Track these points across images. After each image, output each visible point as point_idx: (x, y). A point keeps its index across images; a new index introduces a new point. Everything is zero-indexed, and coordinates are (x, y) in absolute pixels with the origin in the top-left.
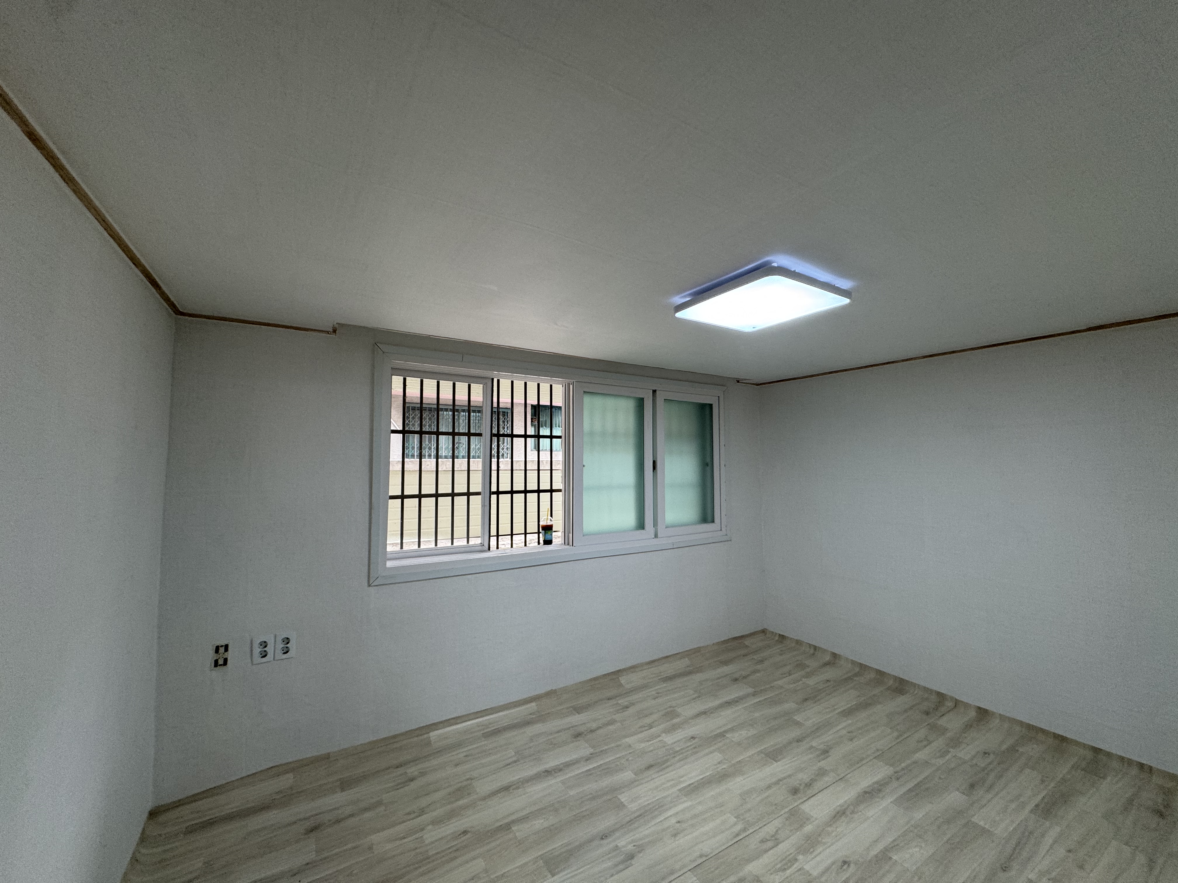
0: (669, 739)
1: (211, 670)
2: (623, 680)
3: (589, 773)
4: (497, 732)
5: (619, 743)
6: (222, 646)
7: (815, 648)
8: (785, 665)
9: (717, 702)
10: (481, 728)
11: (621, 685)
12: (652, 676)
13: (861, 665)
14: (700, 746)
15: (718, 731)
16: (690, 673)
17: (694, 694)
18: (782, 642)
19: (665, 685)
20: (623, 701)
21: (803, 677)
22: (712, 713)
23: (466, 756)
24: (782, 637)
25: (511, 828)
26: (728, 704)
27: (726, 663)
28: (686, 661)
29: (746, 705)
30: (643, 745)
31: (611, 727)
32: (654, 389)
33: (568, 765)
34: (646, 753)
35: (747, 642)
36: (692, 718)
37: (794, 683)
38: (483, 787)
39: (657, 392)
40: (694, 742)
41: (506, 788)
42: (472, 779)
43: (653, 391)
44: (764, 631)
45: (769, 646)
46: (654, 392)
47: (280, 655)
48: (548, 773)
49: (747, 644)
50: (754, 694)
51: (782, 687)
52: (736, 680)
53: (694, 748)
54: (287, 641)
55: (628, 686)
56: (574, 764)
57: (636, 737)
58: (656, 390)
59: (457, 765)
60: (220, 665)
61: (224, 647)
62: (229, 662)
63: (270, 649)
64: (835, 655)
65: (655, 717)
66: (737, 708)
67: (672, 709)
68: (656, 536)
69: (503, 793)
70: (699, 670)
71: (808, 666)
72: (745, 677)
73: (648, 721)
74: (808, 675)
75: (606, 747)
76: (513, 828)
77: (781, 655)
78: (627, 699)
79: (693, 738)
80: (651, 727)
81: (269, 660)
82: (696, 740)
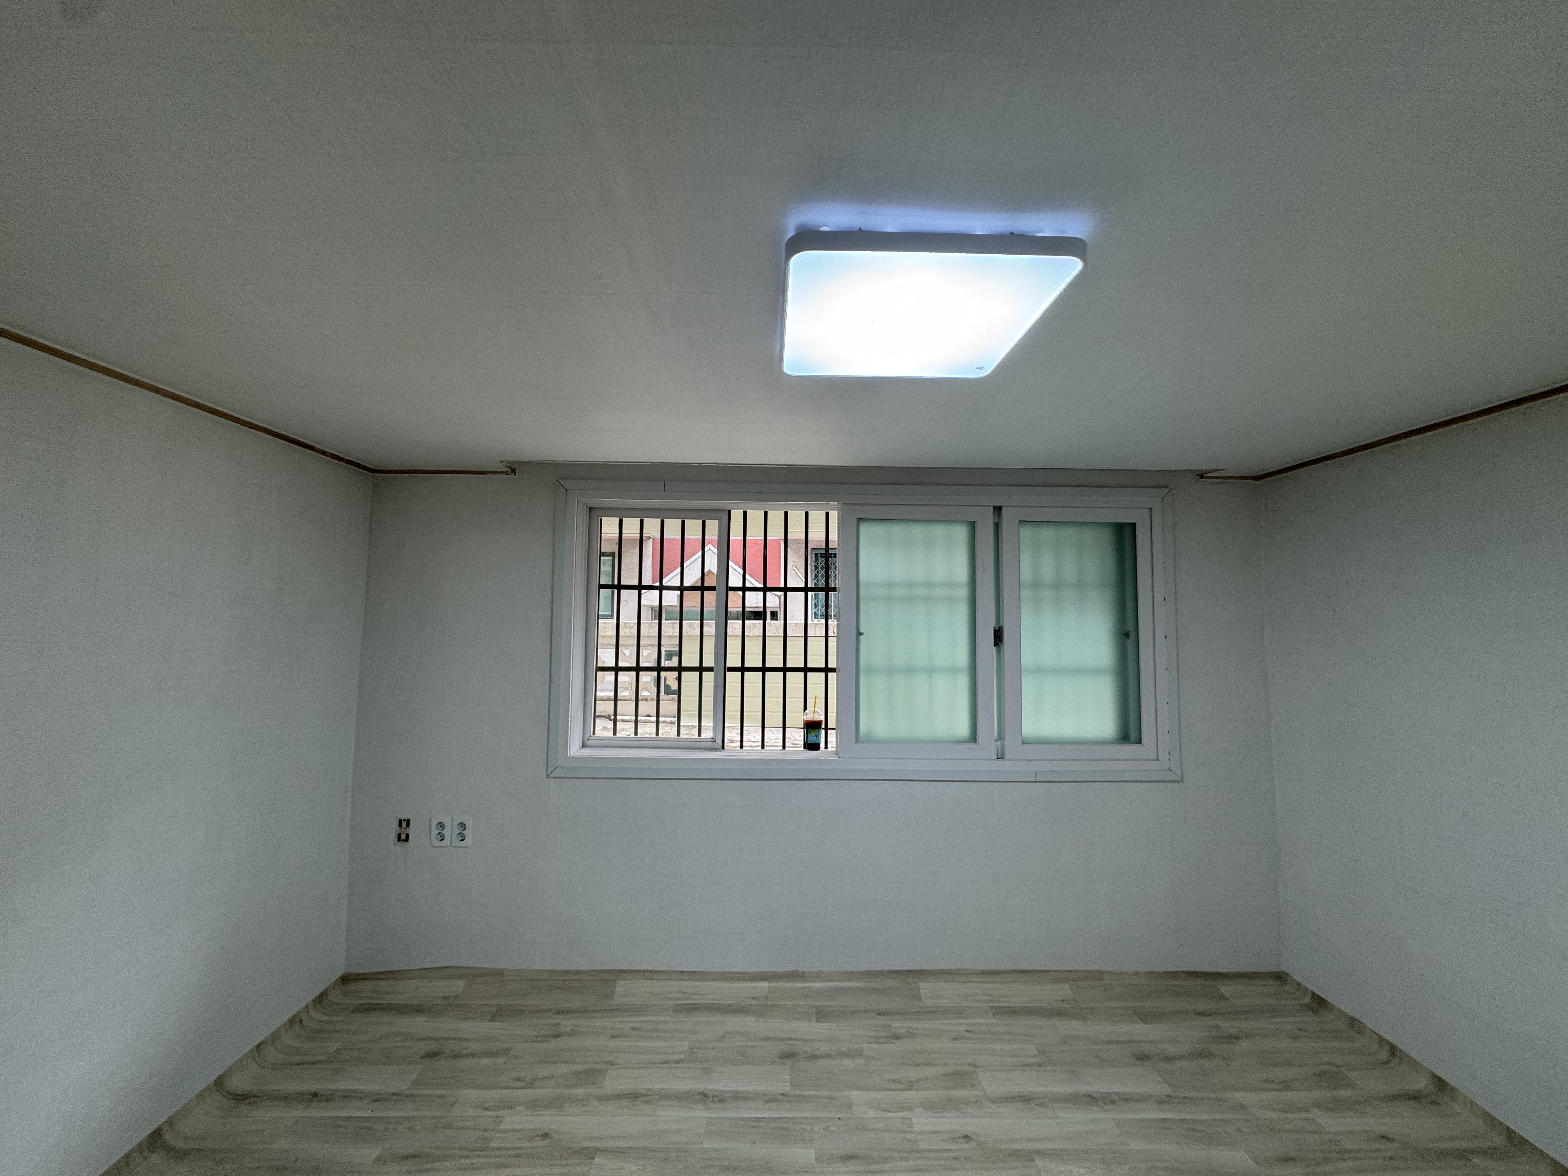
0: (922, 1122)
1: (395, 844)
2: (925, 987)
3: (756, 1124)
4: (694, 1009)
5: (837, 1094)
6: (404, 820)
7: (1393, 1050)
8: (1289, 1064)
9: (1070, 1088)
10: (681, 995)
11: (918, 997)
12: (982, 998)
13: (1510, 1134)
14: (968, 1159)
15: (1025, 1146)
16: (1060, 1014)
17: (1035, 1056)
18: (1314, 1011)
19: (994, 1021)
20: (899, 1025)
21: (1318, 1105)
22: (1042, 1105)
23: (633, 1029)
24: (1319, 1003)
25: (594, 1158)
26: (1092, 1099)
27: (1143, 1016)
28: (1065, 990)
29: (1126, 1116)
30: (871, 1113)
31: (846, 1062)
32: (997, 504)
33: (737, 1097)
34: (864, 1129)
35: (1226, 989)
36: (993, 1101)
37: (1284, 1111)
38: (614, 1082)
39: (1003, 509)
40: (966, 1146)
41: (634, 1096)
42: (612, 1065)
43: (995, 508)
44: (1280, 977)
45: (1274, 1011)
46: (998, 510)
47: (456, 843)
48: (704, 1097)
49: (1226, 994)
50: (1161, 1102)
51: (1242, 1107)
52: (1142, 1058)
53: (955, 1158)
54: (463, 825)
55: (928, 1003)
56: (745, 1099)
57: (872, 1095)
58: (1001, 506)
59: (613, 1037)
60: (403, 840)
61: (406, 822)
62: (410, 838)
63: (447, 832)
64: (1440, 1084)
65: (929, 1071)
66: (1101, 1116)
67: (971, 1068)
68: (1000, 757)
69: (626, 1102)
70: (1080, 1013)
71: (1349, 1085)
72: (1169, 1059)
73: (913, 1073)
74: (1337, 1106)
75: (813, 1093)
76: (596, 1160)
77: (1295, 1038)
78: (908, 1024)
79: (967, 1137)
80: (910, 1086)
81: (445, 845)
82: (972, 1144)
